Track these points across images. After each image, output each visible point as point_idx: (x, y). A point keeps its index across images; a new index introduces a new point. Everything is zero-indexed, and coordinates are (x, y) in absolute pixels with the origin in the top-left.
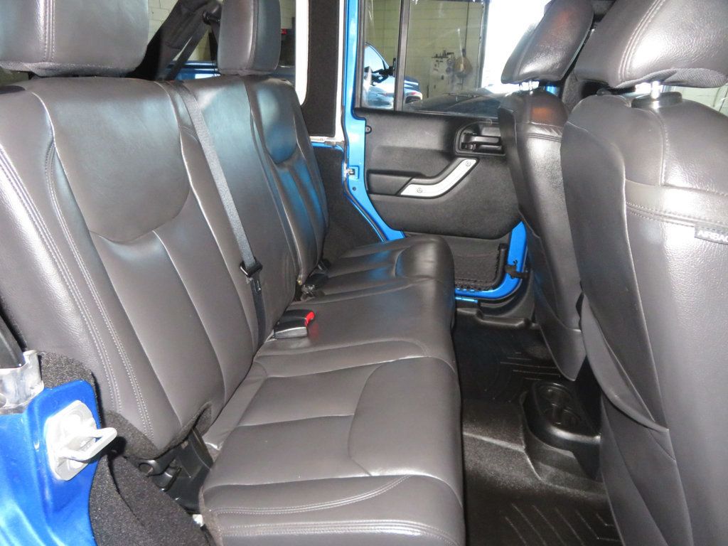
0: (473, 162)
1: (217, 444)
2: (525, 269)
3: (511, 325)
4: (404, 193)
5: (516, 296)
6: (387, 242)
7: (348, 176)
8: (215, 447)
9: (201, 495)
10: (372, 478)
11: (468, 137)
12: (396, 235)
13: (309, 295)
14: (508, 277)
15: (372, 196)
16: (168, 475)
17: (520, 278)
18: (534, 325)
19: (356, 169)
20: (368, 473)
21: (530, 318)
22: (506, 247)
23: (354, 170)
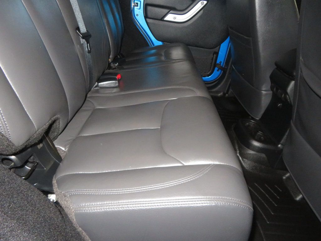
0: (205, 2)
1: (65, 147)
2: (225, 66)
3: (216, 95)
4: (166, 19)
5: (219, 81)
6: (154, 46)
7: (134, 7)
8: (63, 149)
9: (54, 182)
10: (184, 167)
12: (158, 43)
13: (115, 68)
14: (216, 69)
15: (148, 19)
16: (28, 168)
17: (222, 70)
18: (227, 95)
19: (139, 3)
20: (182, 163)
21: (225, 92)
22: (217, 53)
23: (137, 3)
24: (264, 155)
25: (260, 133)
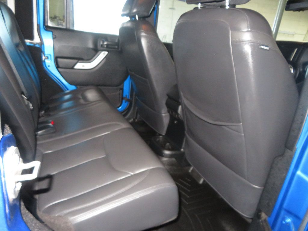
0: (106, 53)
2: (130, 98)
4: (76, 67)
6: (69, 91)
7: (45, 60)
10: (133, 175)
11: (103, 42)
12: (72, 88)
14: (124, 101)
15: (59, 69)
17: (128, 102)
18: (137, 120)
21: (135, 117)
22: (122, 89)
23: (48, 57)
24: (174, 159)
25: (168, 144)
